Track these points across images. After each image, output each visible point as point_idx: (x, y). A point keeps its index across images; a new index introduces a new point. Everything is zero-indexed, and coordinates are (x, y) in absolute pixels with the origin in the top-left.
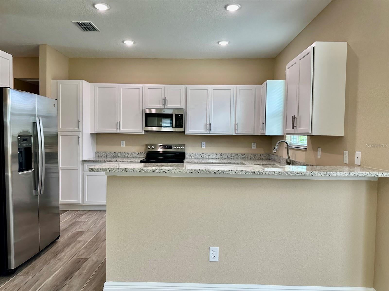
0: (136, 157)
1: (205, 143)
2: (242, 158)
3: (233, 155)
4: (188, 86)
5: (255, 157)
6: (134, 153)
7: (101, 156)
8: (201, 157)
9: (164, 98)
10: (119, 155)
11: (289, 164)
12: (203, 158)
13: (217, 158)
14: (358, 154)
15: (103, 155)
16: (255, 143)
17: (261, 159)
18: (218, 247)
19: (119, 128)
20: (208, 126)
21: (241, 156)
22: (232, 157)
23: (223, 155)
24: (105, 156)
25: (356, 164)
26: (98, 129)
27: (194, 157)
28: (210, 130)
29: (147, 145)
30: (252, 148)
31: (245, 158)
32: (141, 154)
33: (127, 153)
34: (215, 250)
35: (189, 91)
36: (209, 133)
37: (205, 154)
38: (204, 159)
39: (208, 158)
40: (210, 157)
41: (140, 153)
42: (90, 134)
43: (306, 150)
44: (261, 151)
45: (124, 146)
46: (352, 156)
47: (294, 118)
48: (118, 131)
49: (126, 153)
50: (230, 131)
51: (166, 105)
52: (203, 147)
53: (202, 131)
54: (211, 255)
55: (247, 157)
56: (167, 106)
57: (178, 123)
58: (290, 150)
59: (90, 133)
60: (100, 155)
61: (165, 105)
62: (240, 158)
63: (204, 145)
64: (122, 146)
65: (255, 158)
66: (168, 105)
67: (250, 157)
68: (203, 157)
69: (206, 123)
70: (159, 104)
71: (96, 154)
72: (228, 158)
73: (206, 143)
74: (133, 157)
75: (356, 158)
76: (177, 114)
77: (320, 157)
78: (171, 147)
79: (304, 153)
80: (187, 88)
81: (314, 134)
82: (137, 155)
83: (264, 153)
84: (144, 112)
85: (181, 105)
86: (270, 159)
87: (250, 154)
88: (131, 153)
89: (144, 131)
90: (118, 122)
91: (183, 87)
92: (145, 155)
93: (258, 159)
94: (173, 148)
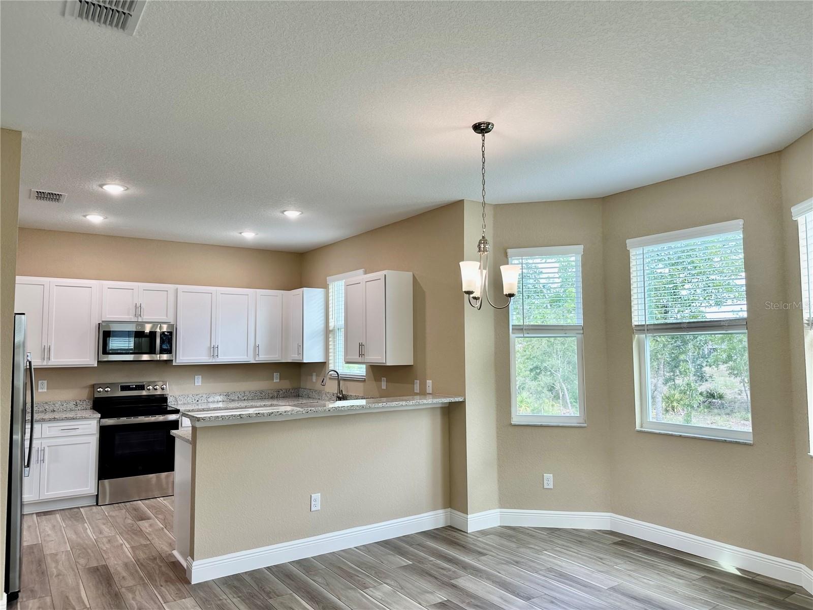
0: (71, 410)
1: (200, 376)
2: (259, 398)
4: (179, 286)
5: (278, 394)
6: (67, 402)
8: (194, 402)
9: (138, 305)
11: (340, 399)
13: (221, 400)
14: (429, 383)
16: (279, 374)
17: (287, 397)
18: (320, 494)
19: (48, 359)
20: (213, 350)
21: (258, 393)
23: (231, 395)
25: (428, 392)
27: (181, 402)
28: (218, 356)
29: (94, 387)
30: (275, 381)
31: (264, 397)
32: (81, 403)
33: (51, 403)
34: (317, 496)
35: (181, 295)
36: (214, 361)
37: (201, 395)
38: (200, 405)
39: (206, 401)
40: (210, 400)
41: (78, 401)
43: (365, 381)
44: (286, 384)
45: (46, 390)
46: (423, 384)
47: (361, 345)
48: (45, 363)
49: (49, 403)
50: (247, 356)
51: (141, 316)
52: (196, 384)
53: (203, 358)
54: (313, 503)
55: (267, 395)
56: (142, 318)
58: (341, 382)
62: (256, 398)
63: (198, 380)
64: (39, 391)
65: (278, 396)
67: (271, 396)
68: (198, 401)
69: (209, 345)
70: (129, 315)
72: (239, 400)
73: (202, 377)
74: (65, 409)
75: (427, 386)
76: (164, 332)
77: (385, 388)
78: (141, 387)
79: (362, 384)
80: (177, 289)
81: (388, 364)
82: (73, 406)
83: (290, 388)
84: (99, 328)
85: (167, 317)
86: (300, 395)
87: (272, 390)
88: (59, 403)
89: (98, 362)
90: (46, 347)
91: (171, 287)
92: (90, 405)
93: (284, 397)
94: (146, 388)
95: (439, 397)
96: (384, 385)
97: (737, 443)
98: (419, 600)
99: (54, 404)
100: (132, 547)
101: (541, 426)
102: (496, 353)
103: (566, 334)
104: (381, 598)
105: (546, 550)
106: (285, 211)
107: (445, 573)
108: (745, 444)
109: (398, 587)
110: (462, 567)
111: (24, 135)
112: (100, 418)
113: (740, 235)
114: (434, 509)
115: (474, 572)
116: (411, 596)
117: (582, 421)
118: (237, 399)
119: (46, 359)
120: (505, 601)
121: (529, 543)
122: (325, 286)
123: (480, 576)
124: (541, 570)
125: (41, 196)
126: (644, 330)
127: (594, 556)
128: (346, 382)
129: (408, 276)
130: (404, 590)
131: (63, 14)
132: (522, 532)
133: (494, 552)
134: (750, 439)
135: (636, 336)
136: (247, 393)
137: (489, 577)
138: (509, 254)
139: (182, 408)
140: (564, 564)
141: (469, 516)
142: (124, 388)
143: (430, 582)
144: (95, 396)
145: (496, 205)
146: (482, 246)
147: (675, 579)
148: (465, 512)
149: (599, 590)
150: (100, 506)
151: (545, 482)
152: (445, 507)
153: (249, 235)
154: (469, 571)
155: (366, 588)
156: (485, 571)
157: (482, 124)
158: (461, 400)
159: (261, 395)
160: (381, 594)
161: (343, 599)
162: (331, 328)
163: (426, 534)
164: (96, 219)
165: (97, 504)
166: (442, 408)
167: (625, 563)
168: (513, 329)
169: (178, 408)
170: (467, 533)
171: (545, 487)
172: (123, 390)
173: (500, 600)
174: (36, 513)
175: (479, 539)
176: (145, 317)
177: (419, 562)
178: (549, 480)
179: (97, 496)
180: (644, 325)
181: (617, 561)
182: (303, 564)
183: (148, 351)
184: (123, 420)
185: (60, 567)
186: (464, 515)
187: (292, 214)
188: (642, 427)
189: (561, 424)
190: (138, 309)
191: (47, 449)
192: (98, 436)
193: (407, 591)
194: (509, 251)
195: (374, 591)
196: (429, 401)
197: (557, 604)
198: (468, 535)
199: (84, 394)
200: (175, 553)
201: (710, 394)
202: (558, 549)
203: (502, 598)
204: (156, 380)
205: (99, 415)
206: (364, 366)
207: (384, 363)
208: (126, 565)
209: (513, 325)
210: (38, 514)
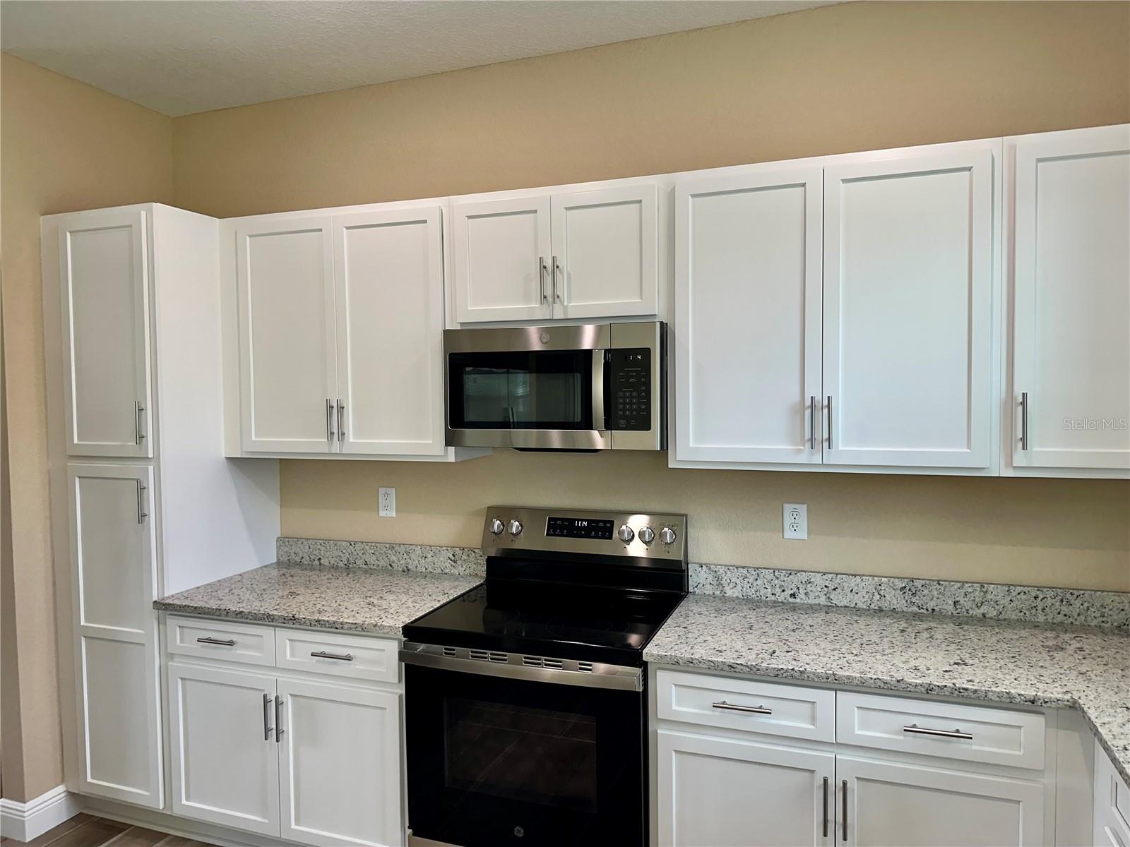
0: (443, 574)
1: (803, 509)
2: (1060, 618)
3: (989, 597)
4: (683, 178)
6: (435, 552)
7: (298, 559)
8: (781, 596)
9: (549, 263)
10: (372, 560)
12: (791, 600)
13: (885, 605)
15: (305, 555)
19: (342, 435)
20: (813, 416)
21: (1049, 601)
22: (983, 609)
23: (926, 592)
24: (313, 557)
26: (254, 438)
27: (736, 593)
28: (829, 440)
31: (1082, 618)
32: (465, 557)
33: (402, 551)
35: (688, 209)
36: (817, 461)
37: (804, 577)
39: (822, 600)
41: (459, 552)
42: (225, 459)
45: (394, 515)
48: (336, 448)
49: (398, 548)
50: (969, 446)
51: (562, 303)
52: (789, 534)
53: (776, 448)
55: (1095, 612)
56: (565, 308)
57: (624, 404)
59: (224, 455)
60: (292, 555)
61: (556, 297)
63: (797, 522)
64: (382, 513)
66: (570, 300)
68: (793, 595)
69: (796, 397)
70: (527, 298)
71: (279, 548)
72: (960, 616)
73: (809, 511)
74: (430, 569)
78: (604, 530)
80: (673, 189)
82: (448, 563)
84: (444, 345)
85: (640, 296)
91: (653, 186)
92: (483, 564)
94: (615, 534)
99: (408, 553)
118: (950, 608)
142: (558, 526)
159: (1065, 609)
172: (554, 535)
176: (575, 305)
190: (551, 277)
191: (289, 703)
199: (473, 532)
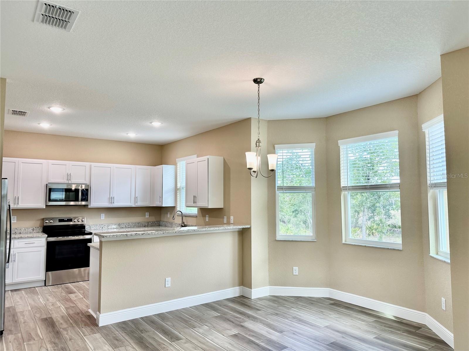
0: (30, 233)
1: (104, 214)
5: (148, 224)
6: (28, 228)
8: (100, 228)
9: (69, 174)
11: (182, 226)
14: (232, 218)
16: (148, 213)
17: (153, 226)
18: (170, 278)
19: (18, 204)
20: (111, 199)
23: (121, 225)
25: (231, 223)
27: (93, 229)
28: (114, 203)
29: (43, 219)
30: (146, 217)
32: (36, 229)
33: (19, 229)
34: (169, 279)
35: (93, 169)
36: (112, 205)
37: (104, 225)
38: (103, 230)
39: (107, 228)
40: (109, 227)
41: (34, 228)
43: (197, 217)
44: (153, 219)
45: (16, 222)
46: (229, 219)
47: (195, 197)
48: (16, 206)
49: (17, 229)
50: (131, 203)
52: (102, 218)
53: (106, 204)
54: (166, 283)
55: (142, 225)
58: (184, 217)
61: (70, 179)
62: (136, 226)
63: (103, 216)
64: (13, 222)
65: (148, 226)
67: (144, 225)
68: (102, 228)
69: (109, 197)
70: (63, 179)
72: (126, 227)
73: (105, 215)
74: (27, 232)
75: (231, 220)
76: (83, 189)
77: (208, 221)
78: (70, 220)
79: (195, 219)
80: (91, 165)
81: (210, 207)
82: (32, 231)
83: (155, 220)
84: (47, 187)
85: (85, 180)
86: (161, 225)
87: (144, 222)
88: (24, 229)
89: (46, 205)
90: (16, 197)
91: (87, 164)
92: (41, 230)
93: (151, 226)
94: (73, 221)
95: (237, 225)
96: (207, 219)
97: (394, 249)
98: (223, 333)
99: (20, 229)
100: (66, 308)
101: (292, 241)
102: (268, 201)
103: (306, 191)
104: (202, 332)
105: (293, 308)
106: (152, 122)
107: (238, 320)
108: (398, 250)
109: (212, 327)
110: (248, 317)
111: (7, 80)
112: (47, 237)
113: (396, 139)
114: (234, 286)
115: (254, 319)
116: (218, 331)
117: (314, 238)
118: (125, 227)
119: (16, 204)
120: (269, 333)
121: (284, 304)
122: (175, 164)
123: (257, 321)
124: (290, 318)
125: (15, 112)
126: (347, 189)
127: (319, 310)
128: (186, 218)
129: (221, 159)
130: (215, 328)
131: (33, 21)
132: (281, 299)
133: (265, 309)
134: (400, 247)
135: (343, 192)
136: (130, 224)
137: (262, 322)
138: (276, 148)
139: (93, 232)
140: (302, 315)
141: (252, 290)
142: (61, 220)
143: (229, 324)
144: (44, 225)
145: (269, 121)
146: (258, 144)
147: (360, 322)
148: (250, 287)
149: (319, 327)
150: (47, 286)
151: (294, 272)
152: (239, 286)
153: (132, 135)
154: (250, 319)
155: (195, 328)
156: (259, 318)
157: (258, 79)
158: (249, 227)
159: (138, 225)
160: (202, 331)
161: (182, 333)
162: (178, 188)
163: (228, 300)
164: (45, 126)
165: (45, 285)
166: (238, 231)
167: (335, 314)
168: (277, 188)
169: (91, 232)
170: (251, 299)
171: (294, 274)
172: (60, 222)
173: (266, 333)
174: (10, 290)
175: (258, 302)
176: (73, 181)
177: (224, 314)
178: (296, 270)
179: (45, 281)
180: (347, 187)
181: (330, 313)
182: (161, 316)
183: (74, 200)
184: (61, 238)
185: (26, 318)
186: (250, 290)
187: (157, 124)
188: (346, 241)
189: (303, 240)
190: (69, 176)
191: (17, 254)
192: (46, 247)
193: (217, 329)
194: (276, 146)
195: (199, 329)
196: (231, 227)
197: (296, 335)
198: (252, 300)
199: (38, 223)
200: (90, 311)
201: (394, 225)
202: (300, 307)
203: (267, 332)
204: (79, 216)
205: (47, 236)
206: (196, 209)
207: (207, 207)
208: (63, 317)
209: (277, 186)
210: (12, 291)
